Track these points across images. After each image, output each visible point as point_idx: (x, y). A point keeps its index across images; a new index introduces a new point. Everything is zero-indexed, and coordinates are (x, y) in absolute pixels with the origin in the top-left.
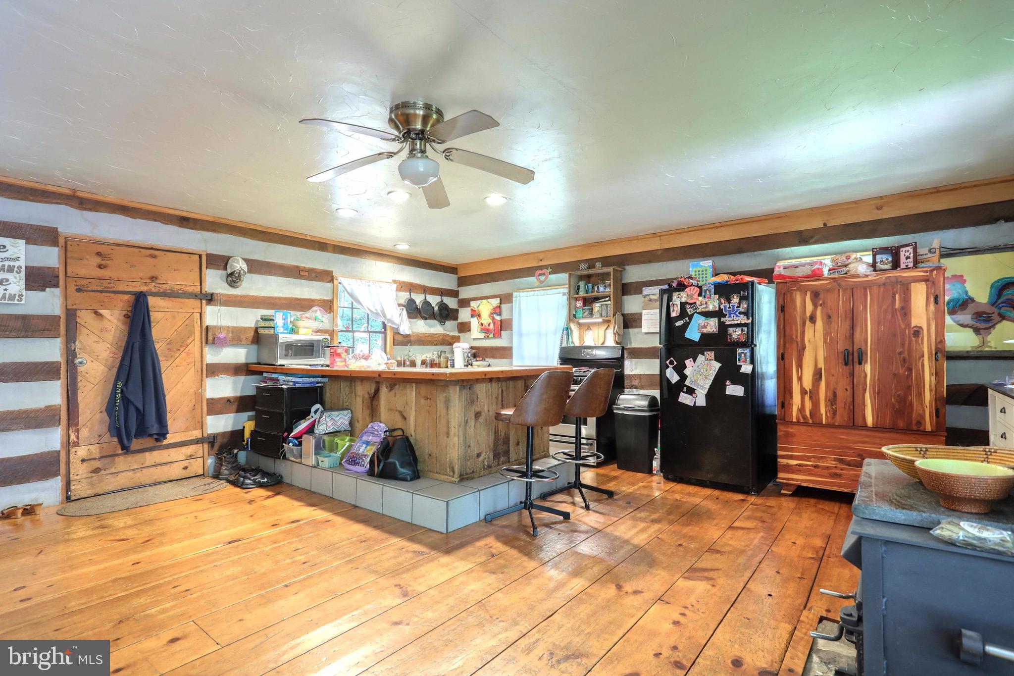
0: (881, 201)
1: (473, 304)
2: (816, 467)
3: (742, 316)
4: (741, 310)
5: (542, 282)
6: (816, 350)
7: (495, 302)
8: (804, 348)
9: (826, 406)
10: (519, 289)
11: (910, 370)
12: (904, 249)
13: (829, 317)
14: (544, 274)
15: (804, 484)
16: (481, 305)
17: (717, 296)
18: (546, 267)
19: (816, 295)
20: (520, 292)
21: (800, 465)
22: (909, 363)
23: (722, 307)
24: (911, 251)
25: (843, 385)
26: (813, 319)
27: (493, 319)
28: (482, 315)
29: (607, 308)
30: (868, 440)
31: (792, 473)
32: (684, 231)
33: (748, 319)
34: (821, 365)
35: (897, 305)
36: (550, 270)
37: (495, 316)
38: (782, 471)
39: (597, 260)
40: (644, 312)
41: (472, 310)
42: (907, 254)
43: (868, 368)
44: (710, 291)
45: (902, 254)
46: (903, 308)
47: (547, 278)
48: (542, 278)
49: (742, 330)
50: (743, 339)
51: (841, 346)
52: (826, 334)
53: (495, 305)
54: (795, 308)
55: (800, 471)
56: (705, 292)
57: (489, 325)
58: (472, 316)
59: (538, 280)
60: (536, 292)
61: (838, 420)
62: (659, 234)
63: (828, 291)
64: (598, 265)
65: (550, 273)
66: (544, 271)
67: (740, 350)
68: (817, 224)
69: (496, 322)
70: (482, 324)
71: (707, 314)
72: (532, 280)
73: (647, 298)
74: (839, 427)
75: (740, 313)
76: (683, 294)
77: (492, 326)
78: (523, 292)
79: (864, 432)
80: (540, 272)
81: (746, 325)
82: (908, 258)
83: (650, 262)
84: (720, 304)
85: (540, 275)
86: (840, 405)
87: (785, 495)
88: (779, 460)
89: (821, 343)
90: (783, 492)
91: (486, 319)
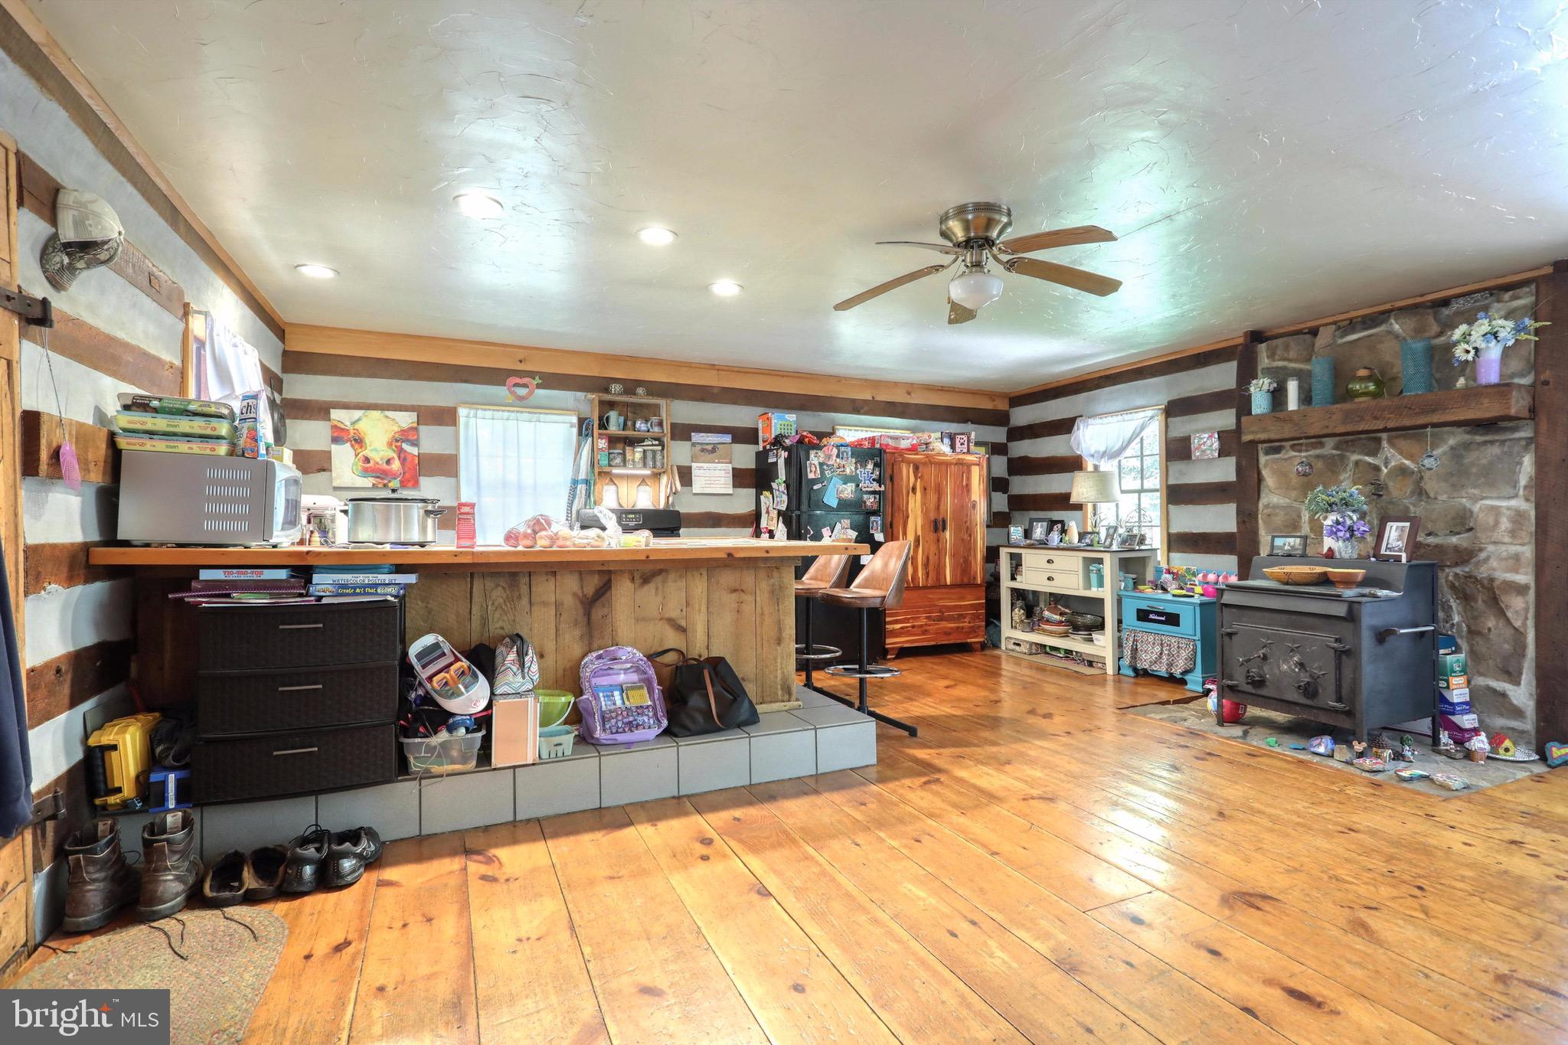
0: (911, 387)
1: (335, 414)
2: (913, 627)
3: (875, 483)
4: (874, 476)
5: (521, 398)
6: (916, 519)
7: (407, 419)
8: (908, 517)
9: (922, 569)
10: (471, 404)
11: (970, 536)
12: (959, 437)
13: (925, 489)
14: (525, 386)
15: (906, 645)
16: (364, 419)
17: (854, 460)
18: (531, 374)
19: (916, 468)
20: (477, 409)
21: (902, 628)
22: (969, 531)
23: (858, 472)
24: (966, 439)
25: (933, 549)
26: (914, 489)
27: (400, 451)
28: (367, 441)
29: (654, 458)
30: (944, 596)
31: (896, 637)
32: (748, 370)
33: (880, 486)
34: (919, 533)
35: (964, 484)
36: (538, 381)
37: (405, 446)
38: (890, 637)
39: (639, 383)
40: (694, 465)
41: (335, 428)
42: (962, 441)
43: (948, 534)
44: (847, 454)
45: (957, 440)
46: (967, 485)
47: (531, 393)
48: (522, 392)
49: (875, 498)
50: (875, 507)
51: (932, 516)
52: (923, 504)
53: (405, 425)
54: (902, 479)
55: (902, 633)
56: (843, 454)
57: (388, 462)
58: (335, 440)
59: (513, 393)
60: (513, 414)
61: (930, 583)
62: (717, 367)
63: (925, 464)
64: (640, 391)
65: (539, 386)
66: (525, 380)
67: (873, 518)
68: (867, 396)
69: (409, 459)
70: (367, 460)
71: (846, 480)
72: (500, 391)
73: (698, 447)
74: (932, 587)
75: (874, 480)
76: (820, 453)
77: (396, 465)
78: (485, 410)
79: (944, 590)
80: (518, 380)
81: (879, 493)
82: (962, 444)
83: (703, 400)
84: (856, 468)
85: (516, 385)
86: (931, 567)
87: (890, 659)
88: (887, 626)
89: (919, 512)
90: (889, 657)
91: (378, 447)
